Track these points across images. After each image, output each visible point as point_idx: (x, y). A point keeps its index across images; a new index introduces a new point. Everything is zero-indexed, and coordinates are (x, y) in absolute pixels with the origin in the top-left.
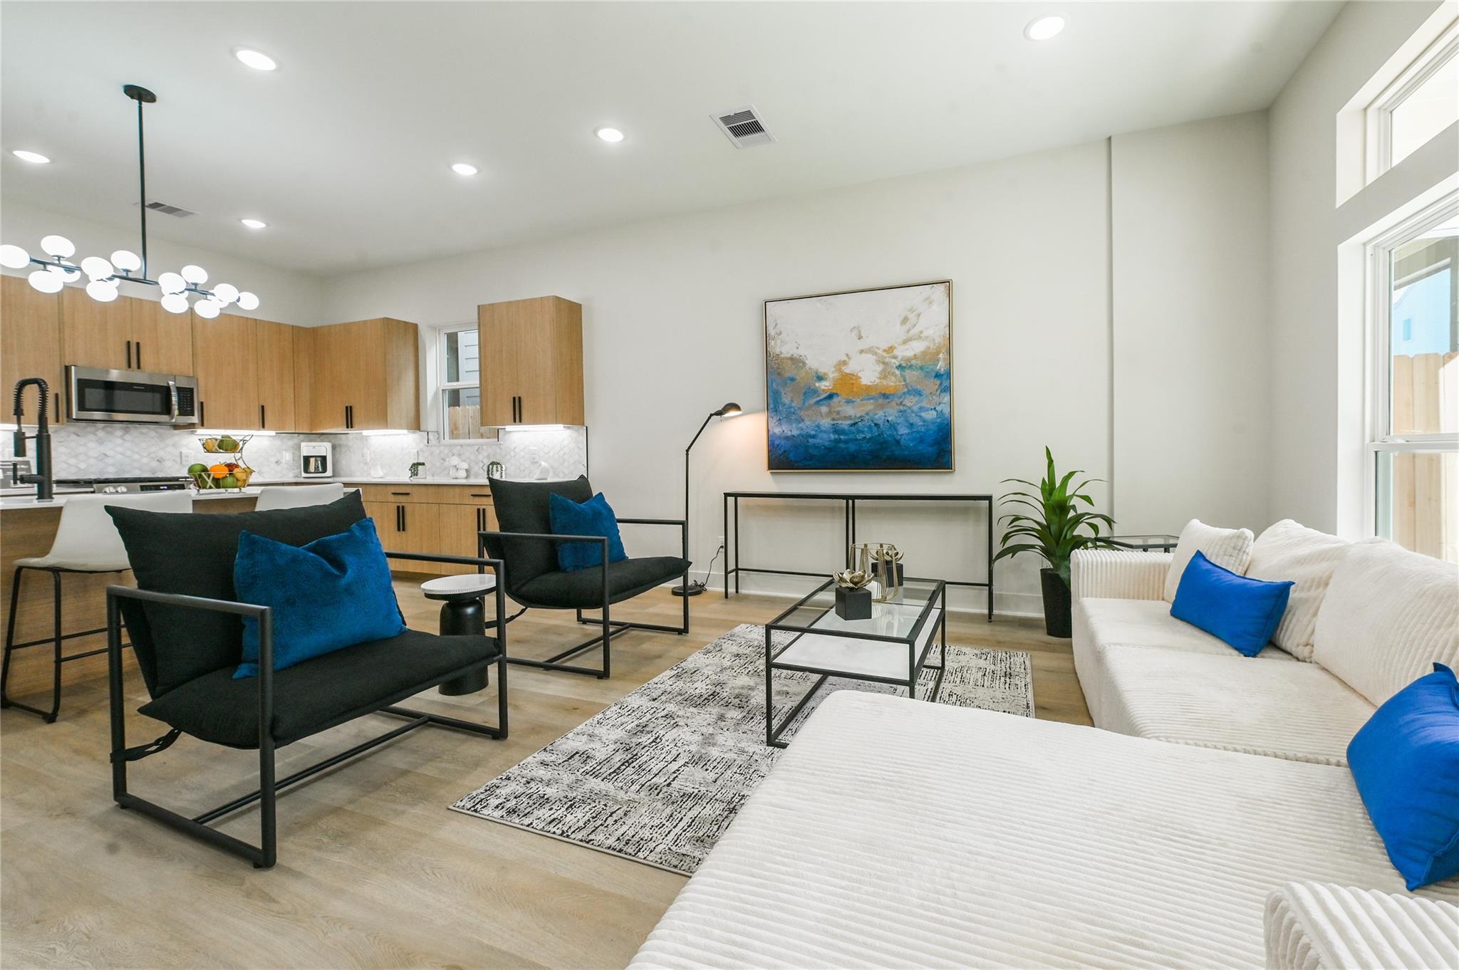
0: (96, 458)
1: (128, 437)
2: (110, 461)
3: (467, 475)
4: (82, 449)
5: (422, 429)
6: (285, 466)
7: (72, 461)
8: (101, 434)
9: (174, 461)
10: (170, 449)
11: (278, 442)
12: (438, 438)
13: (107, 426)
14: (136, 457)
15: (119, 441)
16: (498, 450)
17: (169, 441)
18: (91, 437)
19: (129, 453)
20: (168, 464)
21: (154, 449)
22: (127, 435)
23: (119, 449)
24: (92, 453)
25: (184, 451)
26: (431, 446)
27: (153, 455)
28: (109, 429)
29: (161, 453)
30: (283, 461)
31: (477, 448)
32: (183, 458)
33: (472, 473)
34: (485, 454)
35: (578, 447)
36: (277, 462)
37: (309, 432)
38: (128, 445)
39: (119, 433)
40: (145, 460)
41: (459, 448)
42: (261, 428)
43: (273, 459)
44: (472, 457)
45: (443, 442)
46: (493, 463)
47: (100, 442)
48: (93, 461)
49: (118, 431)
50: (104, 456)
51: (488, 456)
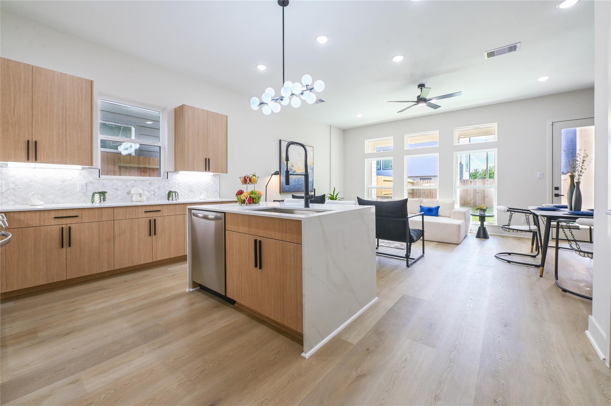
16: (167, 184)
26: (101, 179)
31: (150, 182)
35: (215, 184)
44: (145, 188)
51: (159, 188)
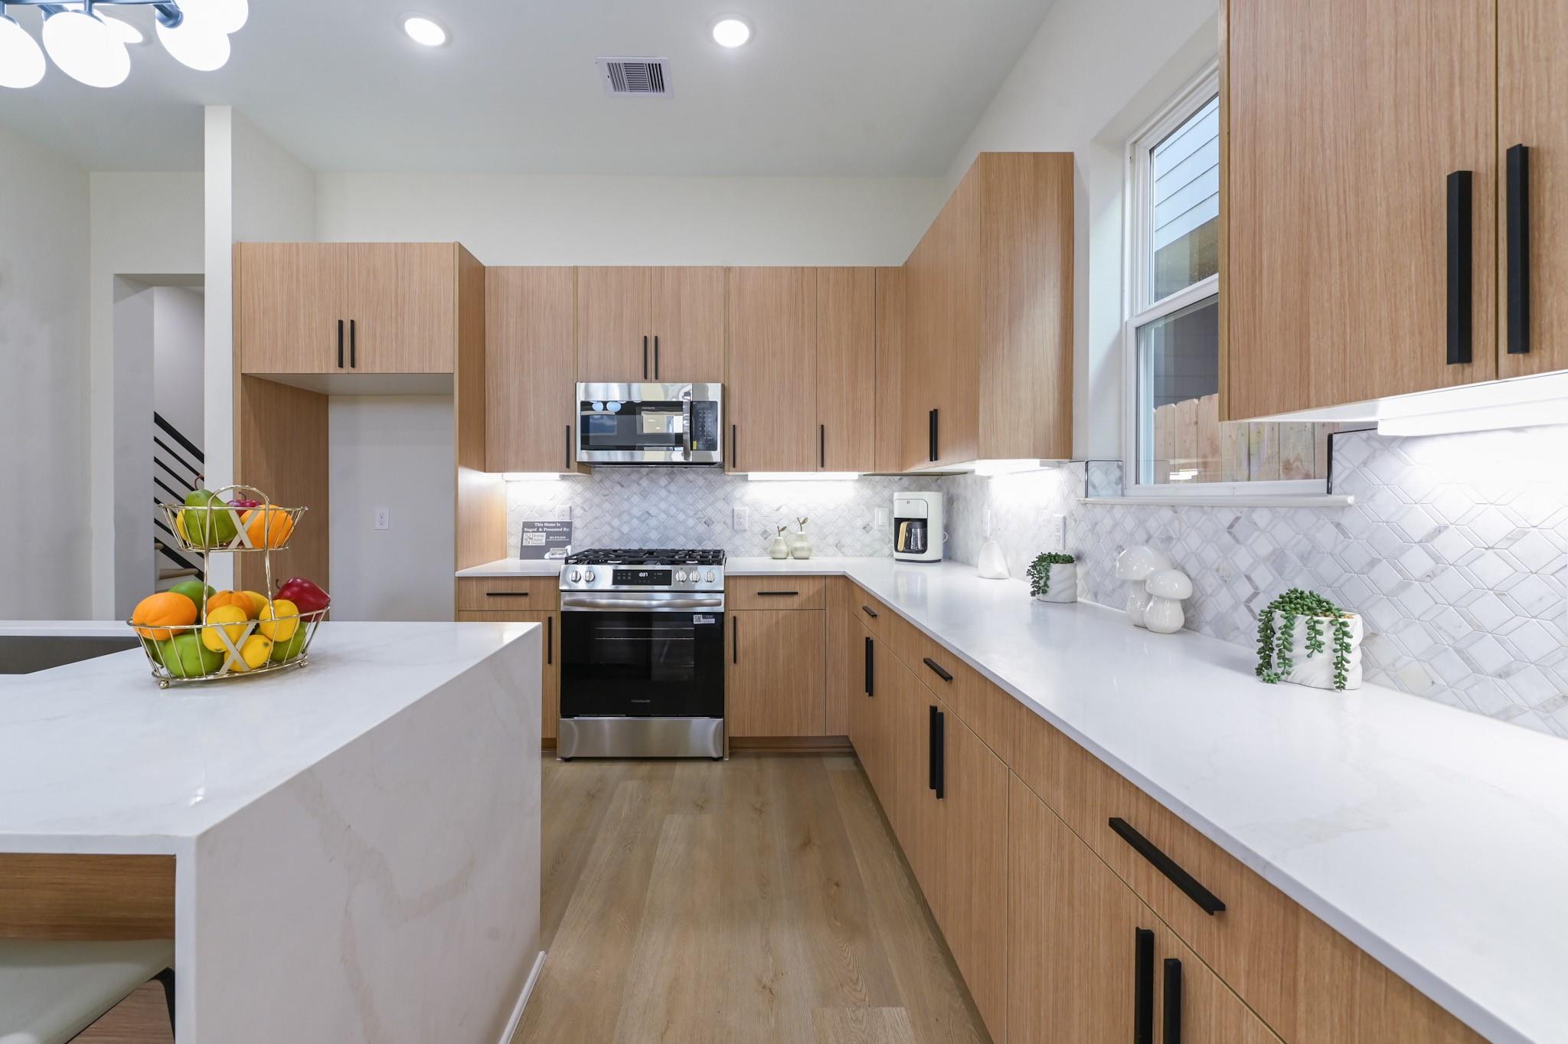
0: (639, 518)
1: (673, 487)
2: (653, 522)
3: (1187, 620)
4: (626, 506)
5: (1077, 452)
6: (879, 535)
7: (616, 523)
8: (645, 482)
9: (725, 523)
10: (720, 505)
11: (867, 492)
12: (1120, 480)
13: (651, 472)
14: (681, 517)
15: (663, 493)
16: (1327, 536)
17: (720, 493)
18: (635, 488)
19: (673, 511)
20: (718, 528)
21: (701, 505)
22: (672, 484)
23: (663, 505)
24: (636, 512)
25: (738, 508)
26: (1094, 504)
27: (700, 514)
28: (653, 476)
29: (710, 511)
30: (875, 525)
31: (1230, 517)
32: (735, 517)
33: (1209, 613)
34: (1264, 547)
36: (864, 528)
37: (898, 472)
38: (672, 498)
39: (663, 481)
40: (691, 522)
41: (1166, 514)
42: (819, 467)
43: (860, 523)
44: (1211, 554)
45: (1133, 490)
46: (1294, 602)
47: (644, 495)
48: (635, 522)
49: (663, 478)
50: (647, 515)
51: (1277, 561)
